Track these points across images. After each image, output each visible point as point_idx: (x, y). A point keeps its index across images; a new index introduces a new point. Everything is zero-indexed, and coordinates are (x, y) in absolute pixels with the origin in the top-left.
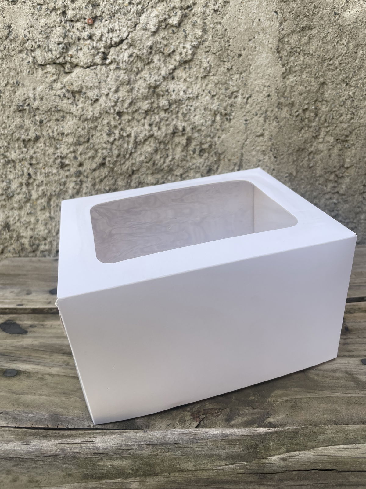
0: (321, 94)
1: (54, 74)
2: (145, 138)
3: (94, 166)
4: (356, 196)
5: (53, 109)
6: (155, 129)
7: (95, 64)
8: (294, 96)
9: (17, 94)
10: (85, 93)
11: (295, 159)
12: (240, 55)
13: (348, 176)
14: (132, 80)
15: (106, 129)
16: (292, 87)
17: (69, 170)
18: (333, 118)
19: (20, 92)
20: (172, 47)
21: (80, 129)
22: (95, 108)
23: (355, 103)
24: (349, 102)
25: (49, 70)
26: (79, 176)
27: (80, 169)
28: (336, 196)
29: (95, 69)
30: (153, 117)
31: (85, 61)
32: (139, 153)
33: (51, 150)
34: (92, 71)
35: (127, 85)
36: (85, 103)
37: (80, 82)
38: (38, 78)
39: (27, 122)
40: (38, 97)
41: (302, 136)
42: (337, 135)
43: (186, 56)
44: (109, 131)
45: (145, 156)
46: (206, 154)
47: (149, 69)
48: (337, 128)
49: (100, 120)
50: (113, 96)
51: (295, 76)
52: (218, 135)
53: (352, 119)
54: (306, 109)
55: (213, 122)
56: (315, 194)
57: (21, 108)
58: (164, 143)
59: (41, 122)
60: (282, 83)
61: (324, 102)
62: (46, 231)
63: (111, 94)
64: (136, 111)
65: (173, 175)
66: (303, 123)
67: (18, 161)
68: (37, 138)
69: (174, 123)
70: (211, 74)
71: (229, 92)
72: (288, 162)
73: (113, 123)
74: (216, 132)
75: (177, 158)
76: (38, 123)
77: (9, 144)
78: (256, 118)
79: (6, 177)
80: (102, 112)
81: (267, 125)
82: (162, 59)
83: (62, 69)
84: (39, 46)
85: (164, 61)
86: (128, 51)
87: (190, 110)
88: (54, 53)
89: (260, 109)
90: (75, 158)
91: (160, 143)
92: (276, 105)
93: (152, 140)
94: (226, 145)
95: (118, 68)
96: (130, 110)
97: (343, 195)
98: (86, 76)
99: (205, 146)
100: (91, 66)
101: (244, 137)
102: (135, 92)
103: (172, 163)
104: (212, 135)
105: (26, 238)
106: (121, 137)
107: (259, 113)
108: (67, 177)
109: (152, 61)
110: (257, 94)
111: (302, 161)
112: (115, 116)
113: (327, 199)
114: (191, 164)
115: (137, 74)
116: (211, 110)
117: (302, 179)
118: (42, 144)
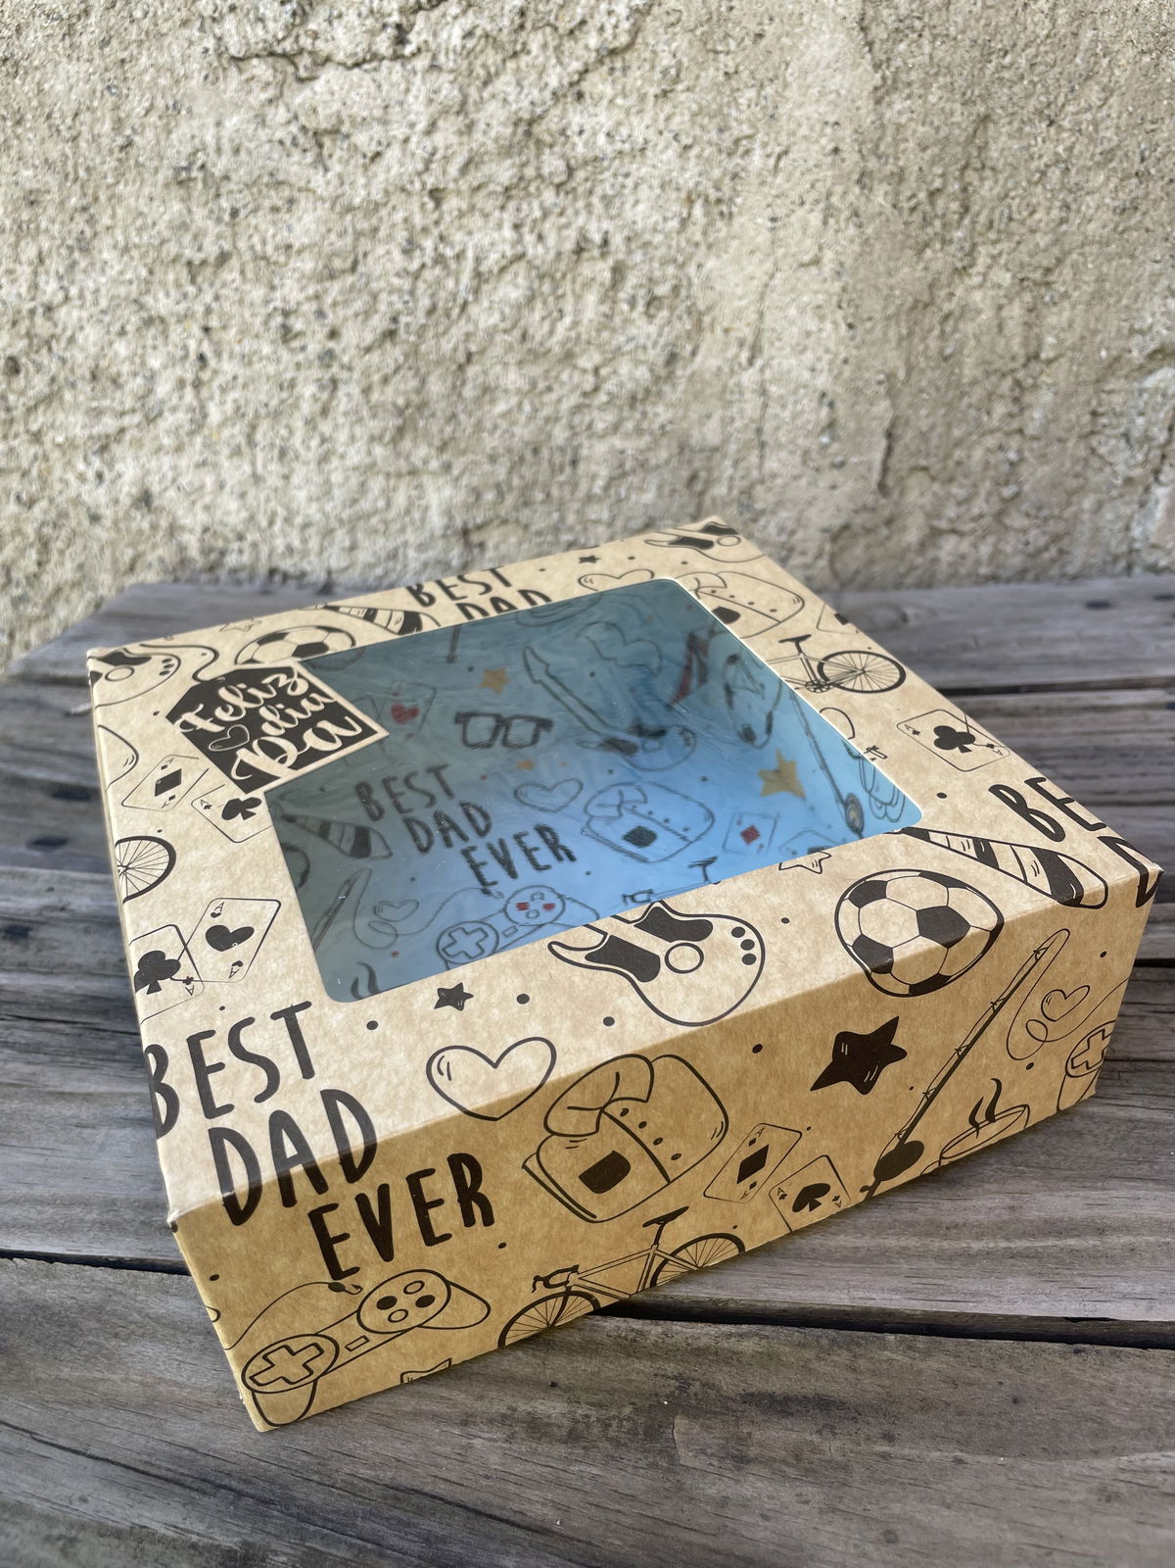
0: (980, 149)
1: (268, 84)
2: (504, 262)
3: (369, 338)
4: (1070, 444)
5: (266, 179)
6: (529, 239)
7: (376, 57)
8: (904, 151)
9: (174, 136)
10: (347, 136)
11: (904, 332)
12: (760, 36)
13: (1049, 386)
14: (471, 101)
15: (401, 235)
16: (899, 127)
17: (303, 348)
18: (1010, 219)
19: (184, 129)
20: (579, 10)
21: (333, 237)
22: (375, 175)
23: (1073, 178)
24: (1055, 174)
25: (257, 72)
26: (329, 366)
27: (331, 344)
28: (1015, 442)
29: (375, 69)
30: (525, 206)
31: (350, 49)
32: (486, 304)
33: (258, 293)
34: (367, 77)
35: (458, 113)
36: (347, 162)
37: (336, 106)
38: (229, 94)
39: (199, 213)
40: (227, 147)
41: (926, 269)
42: (1022, 266)
43: (615, 37)
44: (410, 241)
45: (502, 313)
46: (664, 314)
47: (518, 69)
48: (1023, 247)
49: (384, 212)
50: (419, 147)
51: (909, 97)
52: (696, 259)
53: (1063, 221)
54: (938, 190)
55: (684, 222)
56: (957, 432)
57: (184, 174)
58: (553, 279)
59: (234, 213)
60: (872, 117)
61: (988, 173)
62: (244, 514)
63: (414, 139)
64: (479, 188)
65: (575, 367)
66: (929, 230)
67: (173, 320)
68: (223, 258)
69: (581, 221)
70: (680, 87)
71: (727, 140)
72: (885, 339)
73: (418, 220)
74: (690, 250)
75: (585, 321)
76: (227, 217)
77: (151, 272)
78: (800, 212)
79: (143, 363)
80: (391, 189)
81: (831, 232)
82: (552, 44)
83: (290, 69)
84: (232, 9)
85: (557, 48)
86: (462, 20)
87: (623, 186)
88: (271, 25)
89: (813, 186)
90: (320, 314)
91: (541, 277)
92: (856, 177)
93: (521, 268)
94: (718, 288)
95: (434, 67)
96: (464, 185)
97: (1034, 438)
98: (351, 88)
99: (662, 290)
100: (364, 61)
101: (768, 266)
102: (478, 136)
103: (573, 334)
104: (680, 259)
105: (191, 531)
106: (439, 260)
107: (810, 198)
108: (298, 366)
109: (525, 50)
110: (804, 146)
111: (924, 339)
112: (426, 199)
113: (989, 450)
114: (622, 339)
115: (485, 84)
116: (678, 189)
117: (921, 391)
118: (236, 275)
